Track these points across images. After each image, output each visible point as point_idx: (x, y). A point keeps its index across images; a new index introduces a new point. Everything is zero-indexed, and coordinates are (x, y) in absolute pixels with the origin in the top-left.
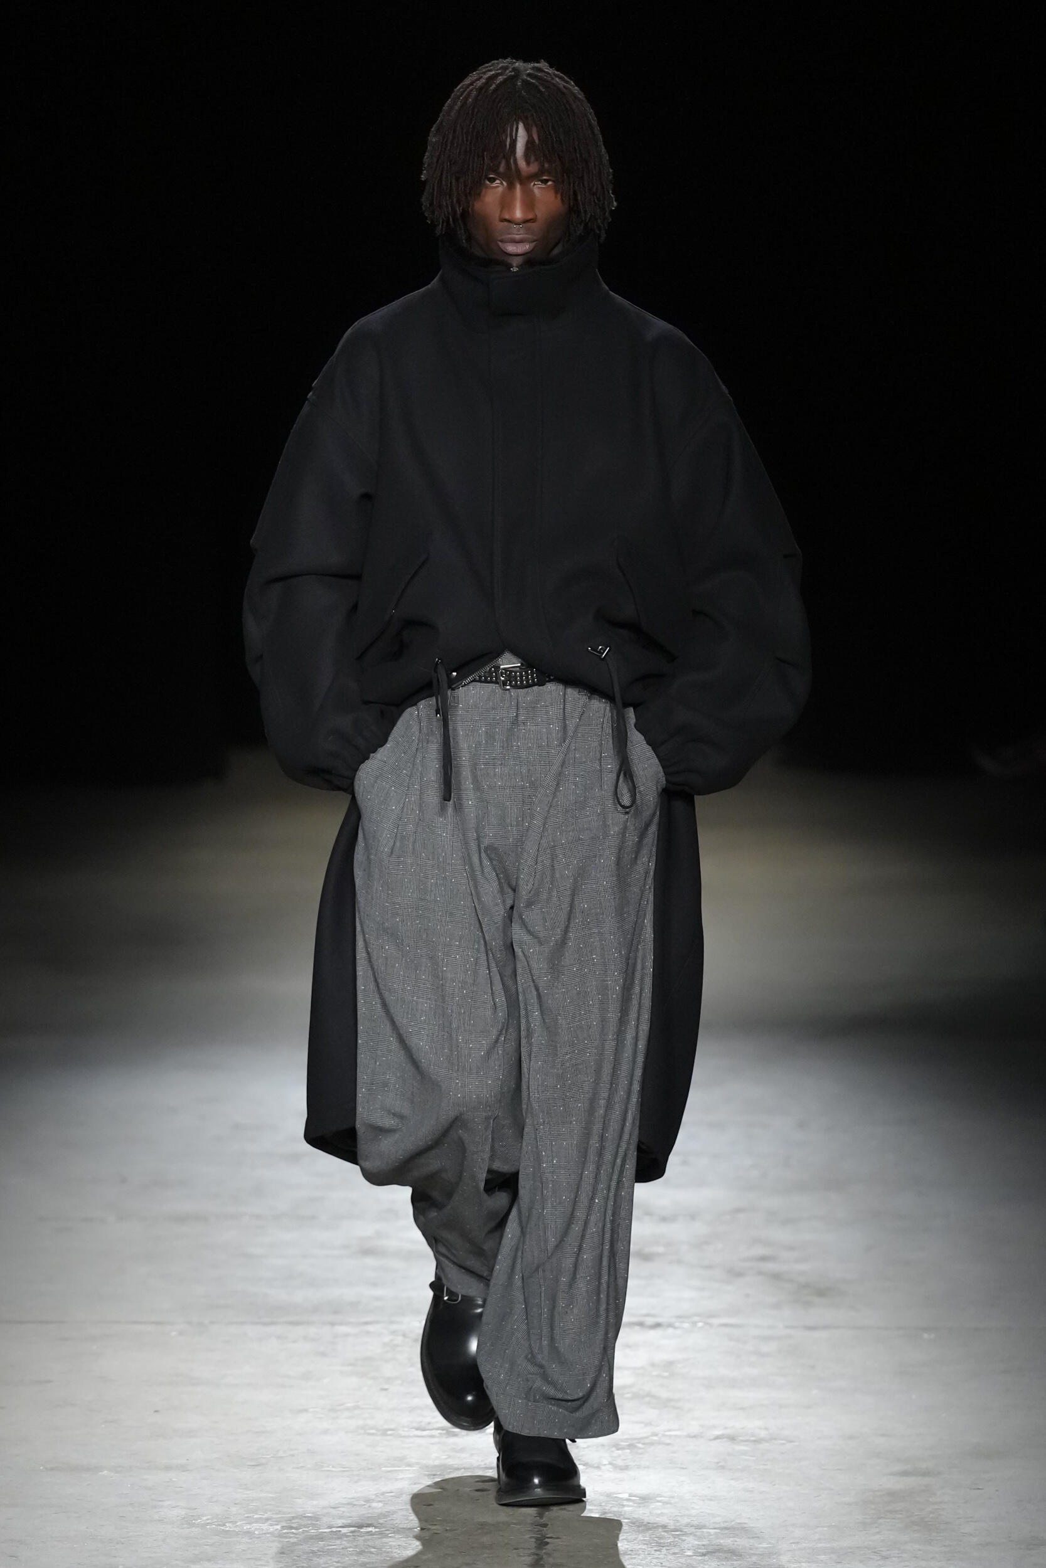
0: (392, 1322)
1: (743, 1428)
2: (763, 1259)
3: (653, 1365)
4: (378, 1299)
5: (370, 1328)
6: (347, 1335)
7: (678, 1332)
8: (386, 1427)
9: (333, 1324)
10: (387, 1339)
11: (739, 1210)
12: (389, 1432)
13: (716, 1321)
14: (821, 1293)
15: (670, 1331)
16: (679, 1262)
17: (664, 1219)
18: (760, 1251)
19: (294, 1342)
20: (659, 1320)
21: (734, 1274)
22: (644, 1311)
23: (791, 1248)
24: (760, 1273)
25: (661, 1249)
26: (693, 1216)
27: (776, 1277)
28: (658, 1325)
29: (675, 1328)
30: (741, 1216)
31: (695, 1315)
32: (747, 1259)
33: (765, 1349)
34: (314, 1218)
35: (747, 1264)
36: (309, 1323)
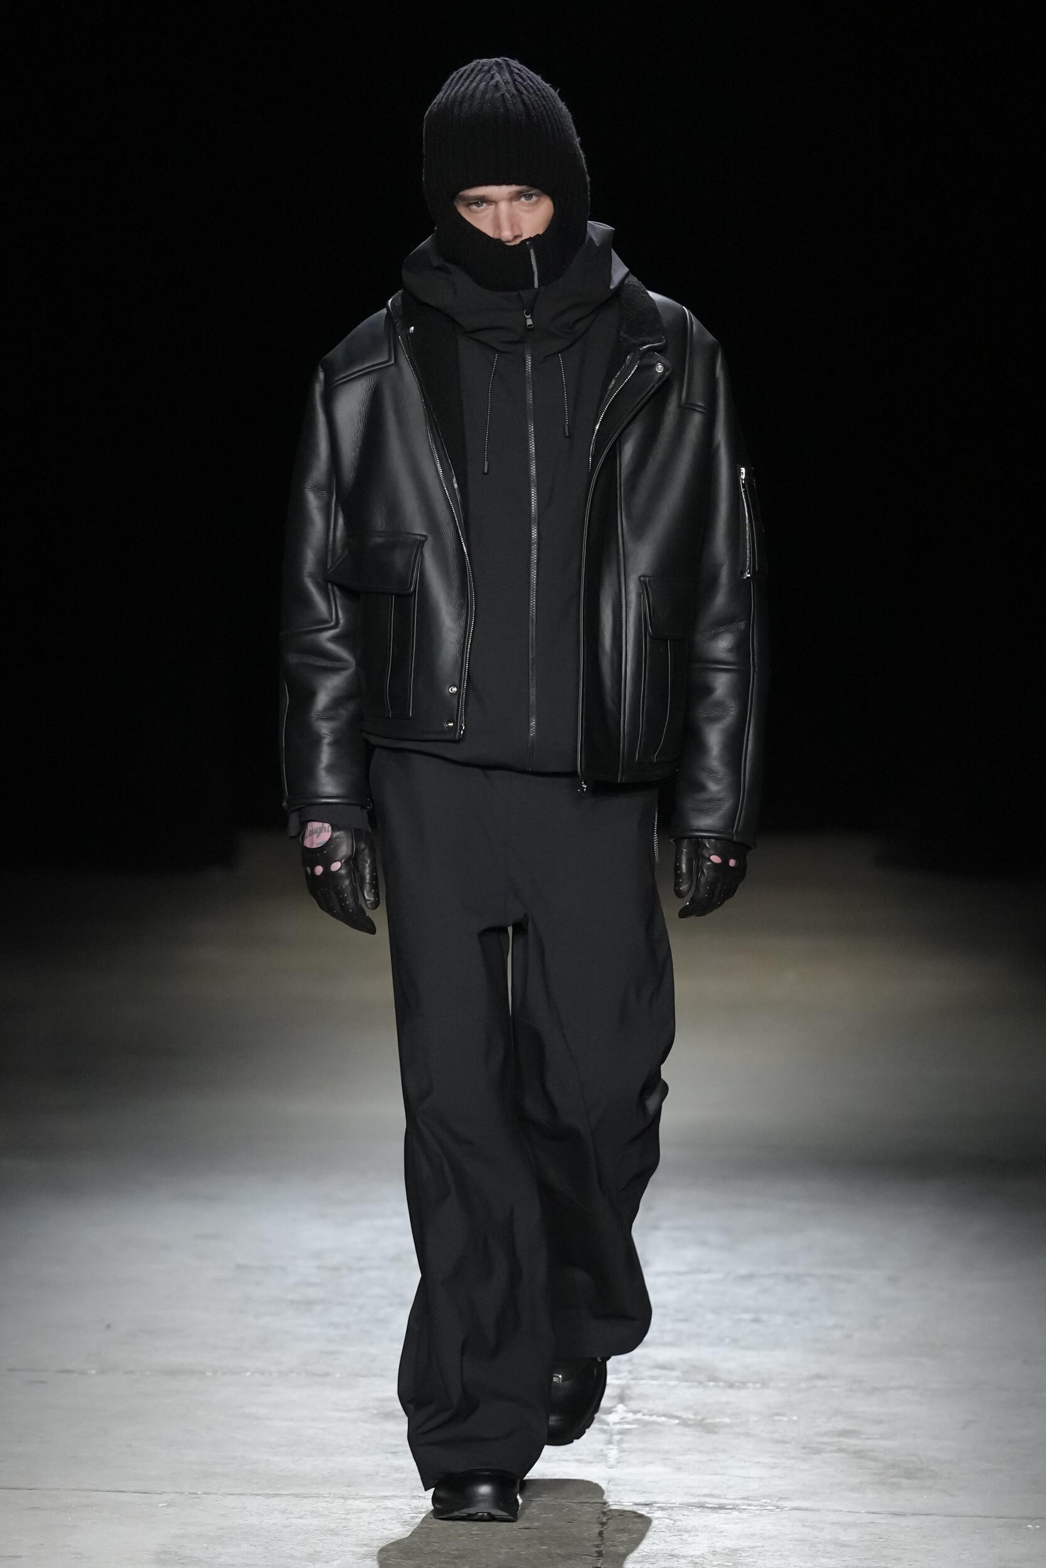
2: (844, 1433)
3: (714, 1553)
7: (745, 1515)
9: (345, 1498)
11: (818, 1376)
13: (787, 1504)
14: (910, 1475)
15: (735, 1513)
16: (748, 1435)
17: (731, 1386)
18: (840, 1424)
20: (722, 1501)
21: (812, 1450)
22: (706, 1491)
23: (879, 1422)
24: (840, 1450)
26: (764, 1384)
27: (859, 1454)
28: (722, 1507)
29: (740, 1510)
30: (820, 1383)
31: (764, 1497)
32: (825, 1434)
33: (844, 1537)
34: (327, 1375)
35: (825, 1439)
36: (318, 1496)
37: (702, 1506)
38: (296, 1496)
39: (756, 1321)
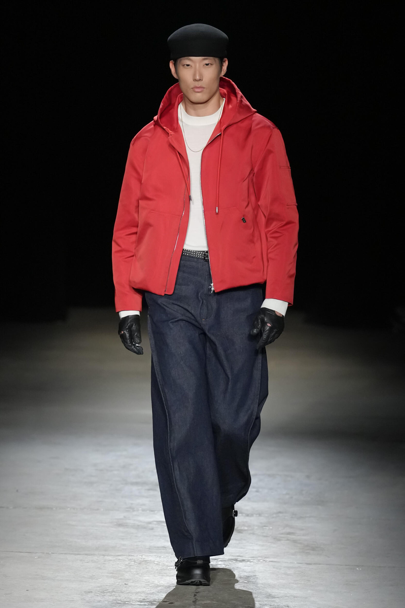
0: (129, 556)
1: (278, 606)
2: (289, 533)
4: (124, 545)
5: (120, 558)
6: (110, 560)
7: (252, 563)
8: (125, 600)
9: (104, 555)
10: (127, 563)
11: (280, 512)
12: (127, 603)
13: (268, 560)
14: (313, 549)
15: (249, 563)
16: (253, 534)
17: (248, 515)
18: (288, 530)
19: (88, 563)
21: (277, 539)
22: (238, 555)
23: (302, 530)
24: (288, 540)
25: (246, 528)
26: (260, 515)
27: (295, 541)
28: (243, 561)
29: (250, 562)
30: (281, 515)
31: (259, 557)
32: (282, 534)
33: (289, 572)
34: (98, 510)
35: (282, 536)
36: (94, 555)
37: (236, 560)
38: (86, 554)
39: (257, 491)
